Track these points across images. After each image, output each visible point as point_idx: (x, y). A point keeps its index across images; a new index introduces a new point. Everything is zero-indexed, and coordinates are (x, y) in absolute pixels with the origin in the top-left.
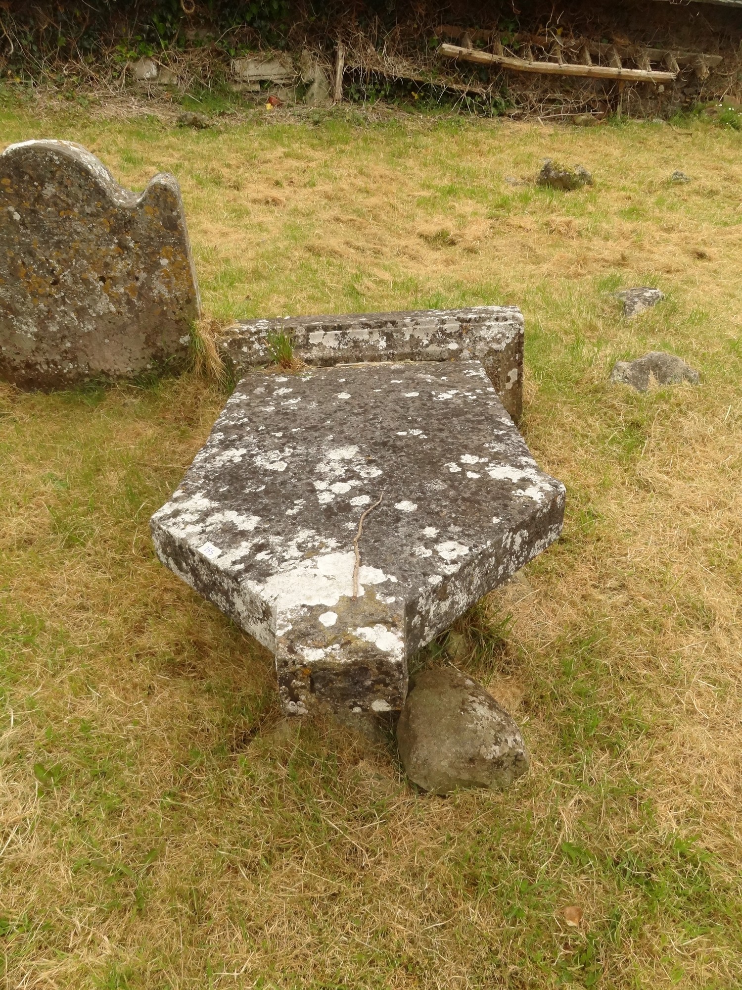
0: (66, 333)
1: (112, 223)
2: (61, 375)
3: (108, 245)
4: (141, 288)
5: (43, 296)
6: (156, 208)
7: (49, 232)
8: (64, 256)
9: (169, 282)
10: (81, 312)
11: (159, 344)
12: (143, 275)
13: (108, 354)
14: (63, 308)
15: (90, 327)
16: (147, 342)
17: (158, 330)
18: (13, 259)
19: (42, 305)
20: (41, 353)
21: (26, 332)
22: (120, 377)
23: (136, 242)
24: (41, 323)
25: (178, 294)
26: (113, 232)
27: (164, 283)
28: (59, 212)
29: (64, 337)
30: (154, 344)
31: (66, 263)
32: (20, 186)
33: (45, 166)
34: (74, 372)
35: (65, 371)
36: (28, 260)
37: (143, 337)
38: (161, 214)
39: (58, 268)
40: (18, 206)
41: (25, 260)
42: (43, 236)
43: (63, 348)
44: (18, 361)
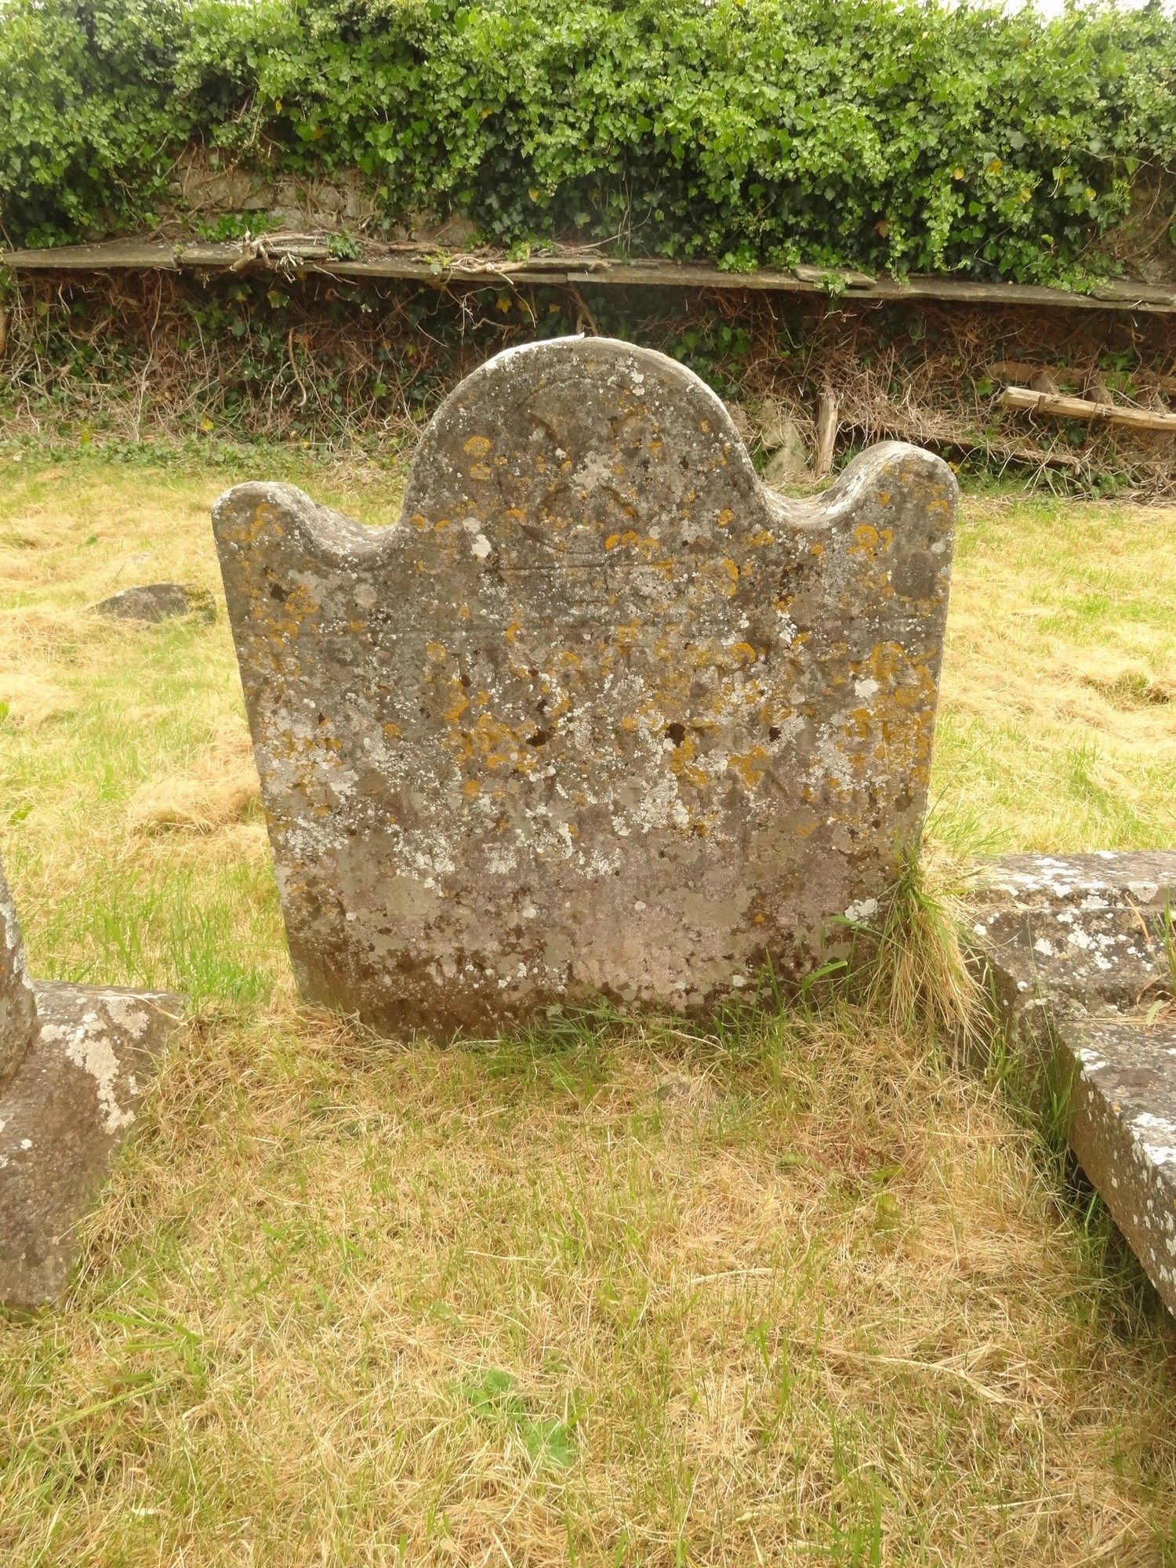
0: (533, 880)
1: (748, 571)
2: (488, 994)
3: (720, 635)
4: (778, 761)
5: (495, 774)
6: (888, 533)
7: (562, 596)
8: (587, 663)
9: (865, 747)
10: (589, 823)
11: (783, 921)
12: (793, 725)
13: (634, 943)
14: (542, 809)
15: (604, 867)
16: (749, 916)
17: (790, 883)
18: (439, 669)
19: (485, 801)
20: (449, 931)
21: (423, 874)
22: (647, 1007)
23: (802, 629)
24: (471, 854)
25: (879, 780)
26: (743, 598)
27: (847, 749)
28: (604, 536)
29: (525, 890)
30: (770, 918)
31: (584, 684)
32: (512, 460)
33: (598, 402)
34: (529, 985)
35: (502, 984)
36: (481, 672)
37: (744, 898)
38: (898, 548)
39: (560, 695)
40: (493, 517)
41: (474, 674)
42: (540, 607)
43: (513, 920)
44: (380, 951)
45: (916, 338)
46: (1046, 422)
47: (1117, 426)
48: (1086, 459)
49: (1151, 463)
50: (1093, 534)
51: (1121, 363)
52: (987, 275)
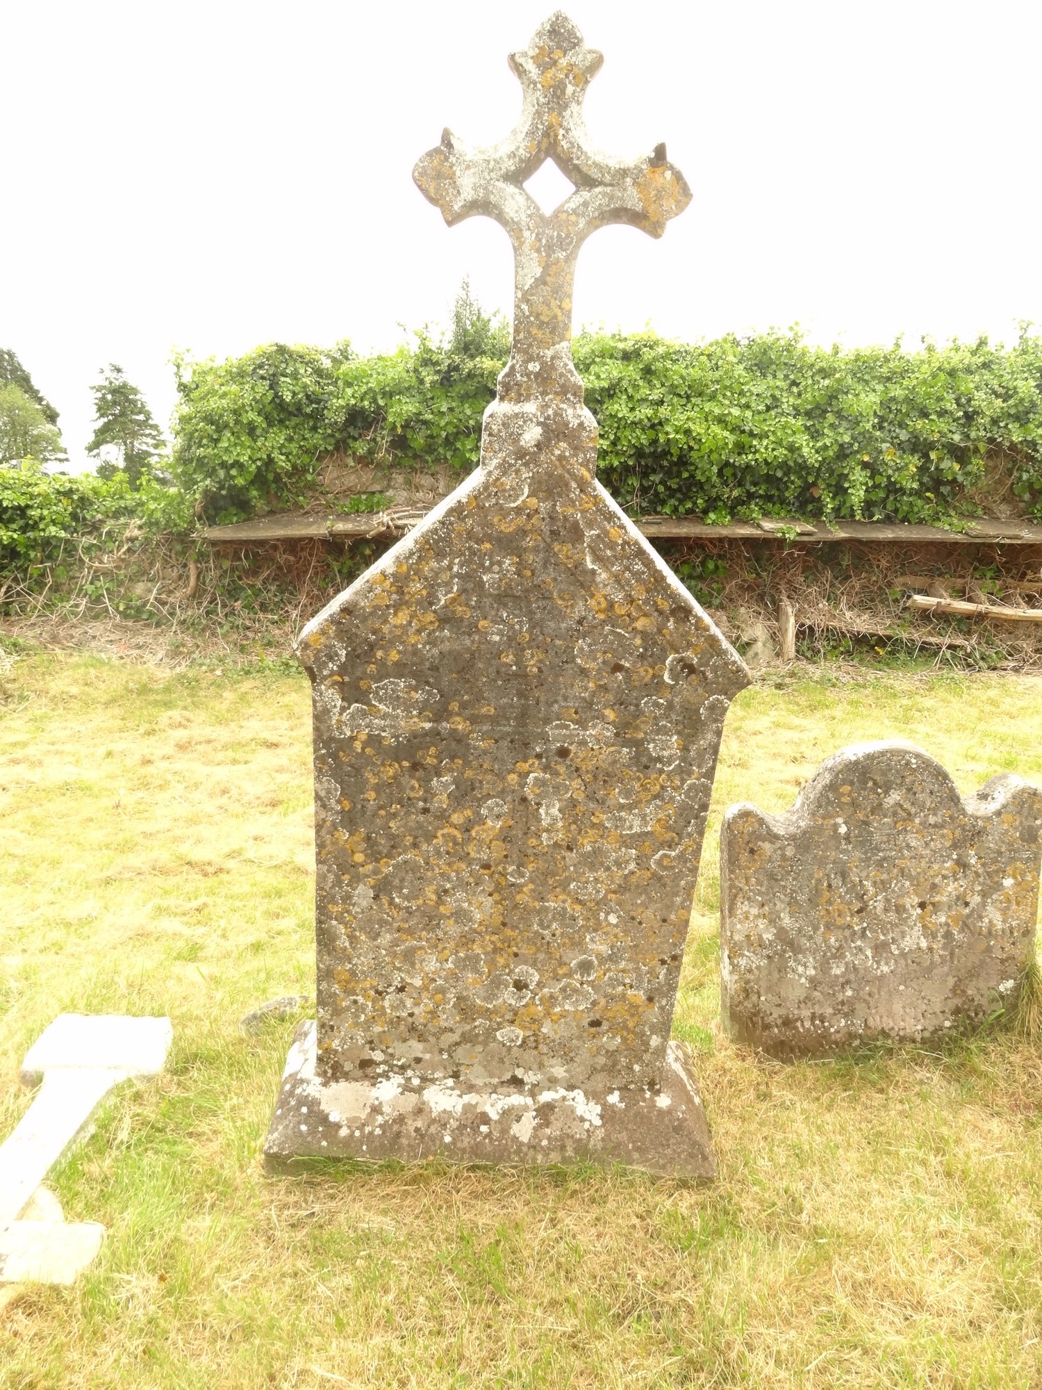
0: (852, 977)
1: (957, 835)
2: (825, 1036)
3: (944, 862)
4: (968, 916)
5: (839, 927)
6: (1017, 817)
7: (876, 848)
8: (885, 876)
9: (1008, 908)
10: (880, 949)
11: (970, 992)
12: (975, 900)
13: (897, 1007)
14: (859, 943)
15: (885, 969)
16: (954, 991)
17: (973, 974)
18: (819, 881)
19: (833, 940)
20: (809, 1004)
21: (800, 976)
22: (902, 1040)
23: (980, 858)
24: (824, 967)
25: (1014, 923)
26: (955, 846)
27: (1000, 910)
28: (896, 823)
29: (848, 982)
30: (964, 992)
31: (883, 886)
32: (859, 794)
33: (897, 771)
34: (846, 1030)
35: (832, 1030)
36: (837, 882)
37: (951, 981)
38: (1021, 822)
39: (872, 890)
40: (849, 817)
41: (834, 883)
42: (866, 853)
43: (840, 997)
44: (775, 1015)
45: (845, 563)
46: (944, 618)
47: (993, 618)
48: (973, 642)
49: (1019, 642)
50: (993, 702)
51: (989, 574)
52: (889, 520)
